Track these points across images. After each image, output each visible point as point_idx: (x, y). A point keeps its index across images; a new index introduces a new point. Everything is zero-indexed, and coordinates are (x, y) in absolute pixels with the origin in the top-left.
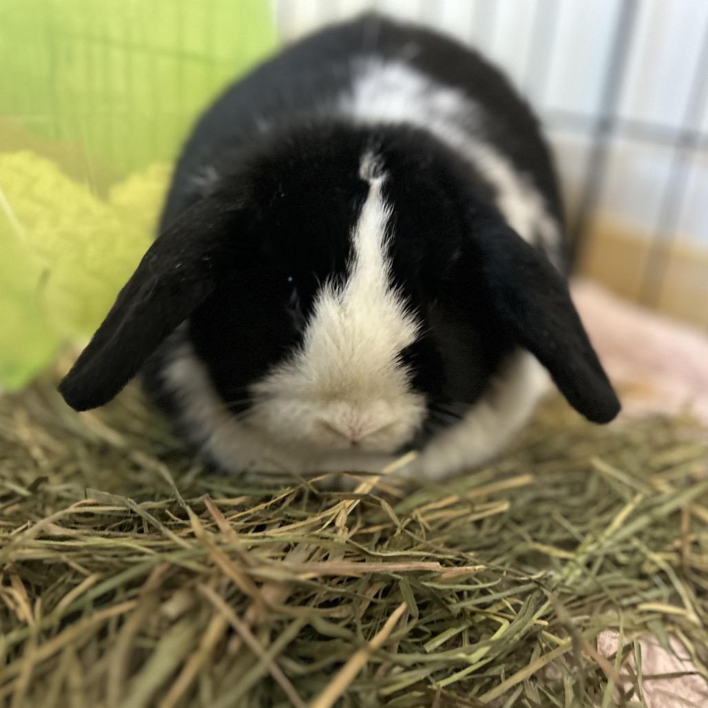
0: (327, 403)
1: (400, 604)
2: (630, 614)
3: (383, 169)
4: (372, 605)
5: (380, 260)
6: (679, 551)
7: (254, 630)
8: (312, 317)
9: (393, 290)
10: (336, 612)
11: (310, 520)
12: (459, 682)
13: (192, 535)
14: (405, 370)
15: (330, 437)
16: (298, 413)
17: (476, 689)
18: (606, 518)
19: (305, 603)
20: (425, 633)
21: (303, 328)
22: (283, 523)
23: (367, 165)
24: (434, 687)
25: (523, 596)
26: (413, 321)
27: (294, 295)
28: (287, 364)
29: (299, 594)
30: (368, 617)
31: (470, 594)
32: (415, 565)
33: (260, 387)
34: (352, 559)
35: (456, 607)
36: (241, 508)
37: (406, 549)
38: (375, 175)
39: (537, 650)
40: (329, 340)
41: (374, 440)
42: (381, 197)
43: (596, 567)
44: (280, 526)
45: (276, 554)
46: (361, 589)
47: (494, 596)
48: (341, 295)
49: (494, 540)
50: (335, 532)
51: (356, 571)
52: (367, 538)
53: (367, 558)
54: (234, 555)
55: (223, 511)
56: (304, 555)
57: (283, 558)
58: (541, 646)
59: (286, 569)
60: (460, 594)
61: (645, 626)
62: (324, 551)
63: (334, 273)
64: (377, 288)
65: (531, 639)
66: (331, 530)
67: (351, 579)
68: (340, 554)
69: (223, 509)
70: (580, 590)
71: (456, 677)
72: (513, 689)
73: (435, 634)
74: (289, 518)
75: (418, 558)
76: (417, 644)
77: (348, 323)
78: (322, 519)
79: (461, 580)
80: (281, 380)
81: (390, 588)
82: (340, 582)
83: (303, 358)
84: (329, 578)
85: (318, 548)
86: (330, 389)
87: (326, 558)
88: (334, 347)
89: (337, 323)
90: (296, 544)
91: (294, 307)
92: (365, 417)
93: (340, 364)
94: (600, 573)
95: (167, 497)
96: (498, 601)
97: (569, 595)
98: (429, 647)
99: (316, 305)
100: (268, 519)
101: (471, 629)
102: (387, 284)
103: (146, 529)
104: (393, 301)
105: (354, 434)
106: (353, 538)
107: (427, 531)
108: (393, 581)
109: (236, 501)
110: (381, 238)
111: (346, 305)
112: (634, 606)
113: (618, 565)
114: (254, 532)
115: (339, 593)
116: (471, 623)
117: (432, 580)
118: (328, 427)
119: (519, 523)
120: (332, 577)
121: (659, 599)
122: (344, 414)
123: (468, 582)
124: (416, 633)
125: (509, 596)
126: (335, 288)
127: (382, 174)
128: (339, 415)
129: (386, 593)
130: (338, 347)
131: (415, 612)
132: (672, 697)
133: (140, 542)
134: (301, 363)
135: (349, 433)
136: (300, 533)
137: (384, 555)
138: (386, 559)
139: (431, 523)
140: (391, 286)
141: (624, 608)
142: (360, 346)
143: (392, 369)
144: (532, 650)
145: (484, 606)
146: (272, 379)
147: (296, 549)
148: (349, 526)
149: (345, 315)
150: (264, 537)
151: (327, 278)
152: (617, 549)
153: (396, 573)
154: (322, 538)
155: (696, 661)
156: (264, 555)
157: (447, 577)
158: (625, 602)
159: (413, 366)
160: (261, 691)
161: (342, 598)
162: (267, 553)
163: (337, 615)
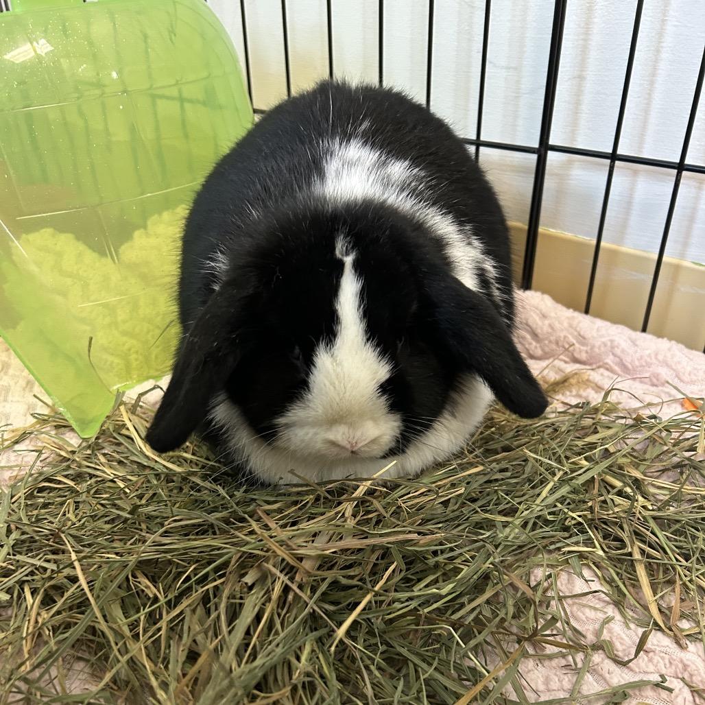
0: (331, 426)
1: (393, 563)
2: (555, 555)
3: (353, 248)
4: (375, 565)
5: (358, 320)
6: (591, 509)
7: (300, 587)
8: (312, 367)
9: (370, 342)
10: (351, 572)
11: (328, 515)
12: (438, 609)
13: (252, 533)
14: (384, 398)
15: (335, 450)
16: (310, 435)
17: (450, 612)
18: (537, 491)
19: (330, 568)
20: (413, 580)
21: (307, 375)
22: (310, 519)
23: (340, 246)
24: (421, 613)
25: (478, 550)
26: (387, 363)
27: (297, 351)
28: (299, 402)
29: (326, 563)
30: (373, 573)
31: (442, 552)
32: (401, 537)
33: (282, 421)
34: (359, 537)
35: (432, 561)
36: (280, 511)
37: (394, 528)
38: (347, 254)
39: (490, 583)
40: (327, 383)
41: (366, 449)
42: (353, 272)
43: (530, 526)
44: (308, 521)
45: (308, 539)
46: (366, 556)
47: (458, 551)
48: (332, 350)
49: (457, 513)
50: (345, 521)
51: (361, 544)
52: (368, 521)
53: (369, 536)
54: (282, 543)
55: (268, 515)
56: (326, 538)
57: (313, 541)
58: (493, 582)
59: (316, 548)
60: (435, 553)
61: (567, 561)
62: (339, 534)
63: (325, 335)
64: (358, 342)
65: (486, 577)
66: (342, 520)
67: (360, 550)
68: (350, 535)
69: (268, 513)
70: (518, 542)
71: (435, 606)
72: (474, 609)
73: (419, 580)
74: (312, 514)
75: (403, 532)
76: (408, 587)
77: (339, 370)
78: (336, 513)
79: (435, 543)
80: (296, 413)
81: (386, 554)
82: (353, 553)
83: (310, 397)
84: (344, 551)
85: (335, 533)
86: (331, 417)
87: (341, 538)
88: (332, 388)
89: (331, 371)
90: (320, 532)
91: (298, 359)
92: (358, 434)
93: (337, 399)
94: (533, 529)
95: (227, 509)
96: (461, 554)
97: (512, 546)
98: (415, 589)
99: (315, 359)
100: (299, 517)
101: (444, 574)
102: (365, 339)
103: (218, 532)
104: (370, 351)
105: (352, 446)
106: (358, 524)
107: (408, 513)
108: (388, 548)
109: (275, 506)
110: (357, 303)
111: (337, 357)
112: (559, 549)
113: (547, 523)
114: (290, 527)
115: (352, 559)
116: (443, 571)
117: (415, 545)
118: (333, 444)
119: (474, 500)
120: (347, 550)
121: (577, 543)
122: (344, 434)
123: (441, 544)
124: (406, 580)
125: (468, 551)
126: (328, 346)
127: (352, 252)
128: (339, 434)
129: (383, 557)
130: (335, 387)
131: (404, 567)
132: (584, 606)
133: (216, 540)
134: (308, 400)
135: (348, 446)
136: (322, 524)
137: (379, 532)
138: (381, 535)
139: (411, 507)
140: (368, 340)
141: (550, 552)
142: (350, 385)
143: (374, 398)
144: (487, 585)
145: (452, 559)
146: (289, 414)
147: (320, 534)
148: (354, 516)
149: (336, 364)
150: (298, 530)
151: (322, 338)
152: (546, 512)
153: (388, 543)
154: (337, 526)
155: (603, 582)
156: (300, 541)
157: (423, 543)
158: (552, 547)
159: (389, 395)
160: (309, 622)
161: (355, 563)
162: (302, 539)
163: (352, 574)
